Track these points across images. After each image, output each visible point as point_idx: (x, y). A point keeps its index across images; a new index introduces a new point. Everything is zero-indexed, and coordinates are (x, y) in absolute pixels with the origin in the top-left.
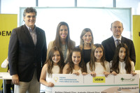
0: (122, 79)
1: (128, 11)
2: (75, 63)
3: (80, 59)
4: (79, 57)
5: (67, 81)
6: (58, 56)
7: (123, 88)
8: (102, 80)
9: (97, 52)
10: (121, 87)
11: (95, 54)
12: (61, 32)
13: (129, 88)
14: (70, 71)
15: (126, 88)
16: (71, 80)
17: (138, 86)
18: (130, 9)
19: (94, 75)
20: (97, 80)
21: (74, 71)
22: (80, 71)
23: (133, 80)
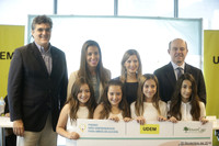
0: (186, 129)
1: (197, 23)
2: (112, 103)
3: (120, 97)
4: (118, 94)
5: (99, 130)
6: (86, 91)
7: (186, 144)
8: (155, 129)
9: (147, 87)
10: (184, 141)
11: (144, 89)
12: (88, 58)
13: (196, 143)
14: (105, 115)
16: (106, 130)
17: (211, 140)
18: (200, 20)
19: (142, 122)
20: (146, 129)
21: (111, 115)
22: (120, 116)
23: (203, 130)
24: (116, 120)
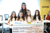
2: (20, 17)
4: (22, 15)
5: (17, 23)
7: (38, 26)
8: (30, 23)
13: (40, 26)
15: (39, 26)
16: (19, 23)
19: (27, 21)
20: (28, 23)
21: (20, 20)
23: (41, 23)
24: (21, 21)
